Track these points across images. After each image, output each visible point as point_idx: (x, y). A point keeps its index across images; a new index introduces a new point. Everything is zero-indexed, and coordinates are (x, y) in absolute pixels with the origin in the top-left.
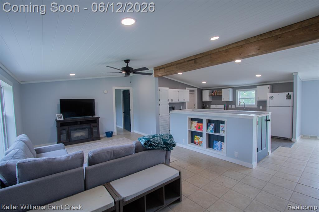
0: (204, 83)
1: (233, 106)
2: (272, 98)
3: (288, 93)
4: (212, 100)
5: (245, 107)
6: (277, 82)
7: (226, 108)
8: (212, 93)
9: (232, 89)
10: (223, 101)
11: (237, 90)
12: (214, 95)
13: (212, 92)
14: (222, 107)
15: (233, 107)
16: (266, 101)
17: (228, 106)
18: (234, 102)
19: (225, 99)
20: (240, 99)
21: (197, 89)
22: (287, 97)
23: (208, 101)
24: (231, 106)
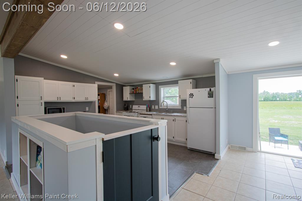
0: (116, 75)
1: (157, 107)
2: (192, 95)
3: (210, 89)
4: (135, 99)
5: (168, 108)
7: (148, 109)
8: (133, 90)
9: (155, 85)
10: (144, 100)
11: (160, 86)
12: (135, 92)
13: (133, 89)
14: (144, 107)
15: (156, 108)
17: (151, 106)
18: (157, 102)
19: (146, 98)
20: (164, 98)
21: (115, 84)
23: (129, 100)
24: (155, 107)
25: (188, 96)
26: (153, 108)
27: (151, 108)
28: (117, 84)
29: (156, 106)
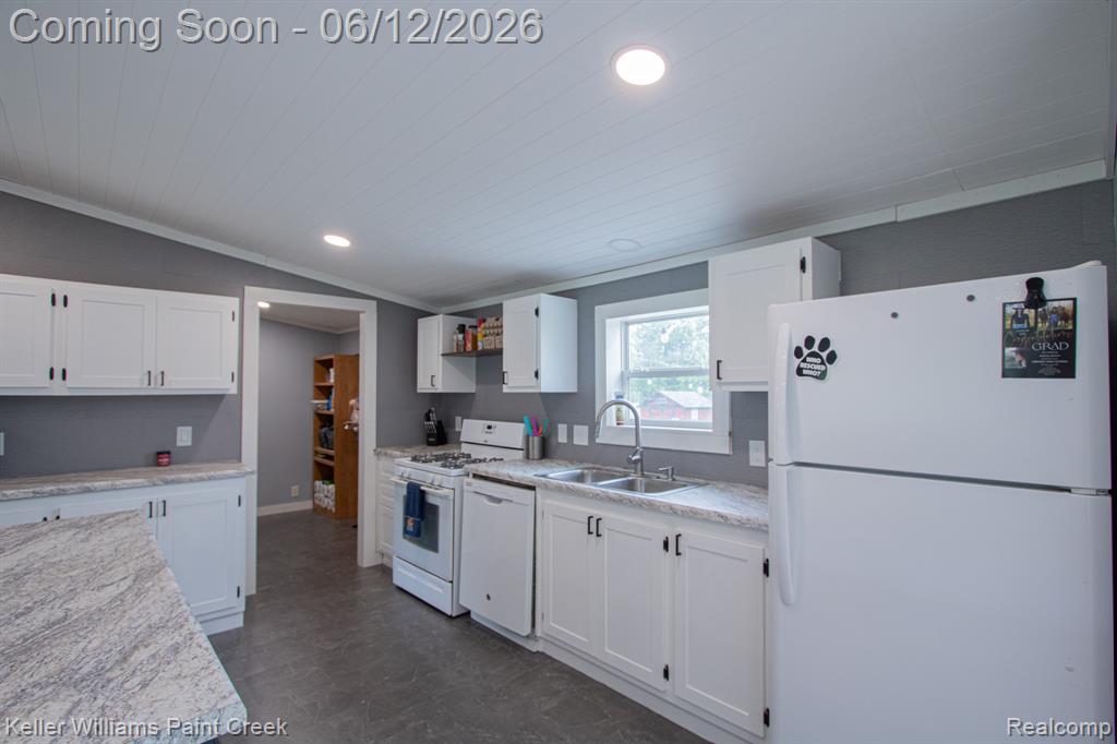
0: (337, 241)
1: (581, 436)
2: (816, 355)
3: (1035, 286)
4: (478, 383)
6: (886, 217)
7: (536, 441)
8: (461, 336)
9: (571, 303)
10: (506, 389)
11: (599, 311)
12: (469, 346)
13: (462, 329)
14: (513, 433)
15: (576, 441)
16: (765, 394)
17: (552, 429)
18: (578, 404)
19: (516, 380)
20: (624, 378)
21: (375, 303)
22: (1009, 339)
23: (440, 388)
24: (570, 435)
25: (783, 361)
26: (562, 438)
27: (553, 440)
28: (383, 305)
29: (577, 428)
